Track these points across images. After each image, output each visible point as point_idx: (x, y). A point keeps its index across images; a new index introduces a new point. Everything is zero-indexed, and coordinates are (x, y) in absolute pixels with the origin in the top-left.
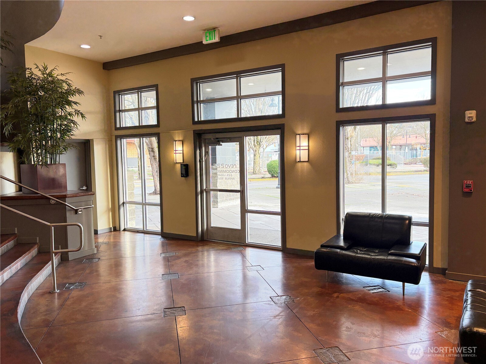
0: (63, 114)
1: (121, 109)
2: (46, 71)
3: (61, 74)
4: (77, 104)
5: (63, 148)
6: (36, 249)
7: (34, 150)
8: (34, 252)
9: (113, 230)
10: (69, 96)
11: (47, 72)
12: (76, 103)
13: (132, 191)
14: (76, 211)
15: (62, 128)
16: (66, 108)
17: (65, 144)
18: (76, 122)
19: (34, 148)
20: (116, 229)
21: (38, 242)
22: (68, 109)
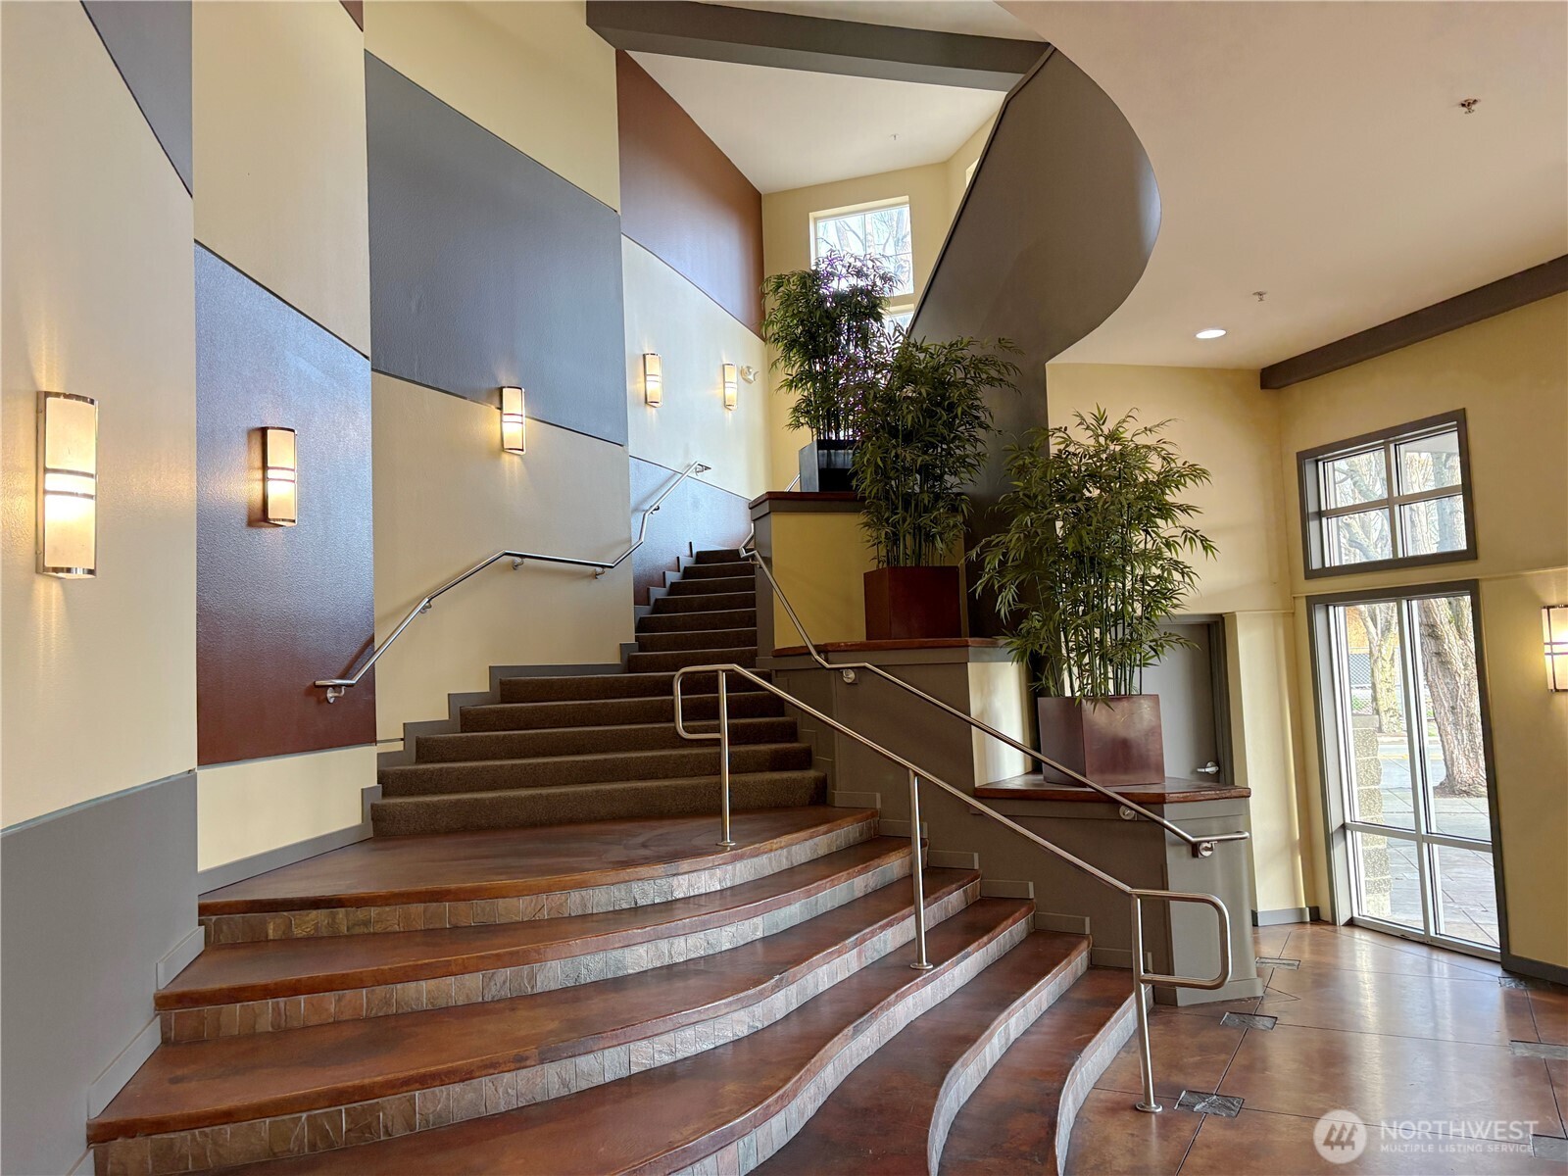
0: (1149, 546)
1: (1323, 508)
2: (1102, 427)
3: (1145, 428)
4: (1190, 511)
5: (1150, 646)
6: (1084, 954)
7: (1071, 655)
8: (1078, 961)
9: (1308, 919)
10: (1167, 491)
11: (1106, 429)
12: (1185, 509)
13: (1373, 787)
14: (1195, 849)
15: (1148, 588)
16: (1158, 527)
17: (1156, 636)
18: (1189, 568)
19: (1073, 650)
20: (1318, 916)
21: (1088, 931)
22: (1165, 528)
